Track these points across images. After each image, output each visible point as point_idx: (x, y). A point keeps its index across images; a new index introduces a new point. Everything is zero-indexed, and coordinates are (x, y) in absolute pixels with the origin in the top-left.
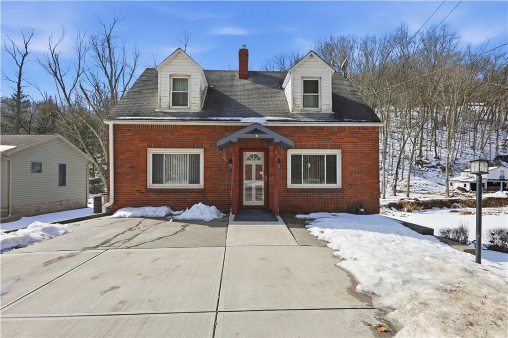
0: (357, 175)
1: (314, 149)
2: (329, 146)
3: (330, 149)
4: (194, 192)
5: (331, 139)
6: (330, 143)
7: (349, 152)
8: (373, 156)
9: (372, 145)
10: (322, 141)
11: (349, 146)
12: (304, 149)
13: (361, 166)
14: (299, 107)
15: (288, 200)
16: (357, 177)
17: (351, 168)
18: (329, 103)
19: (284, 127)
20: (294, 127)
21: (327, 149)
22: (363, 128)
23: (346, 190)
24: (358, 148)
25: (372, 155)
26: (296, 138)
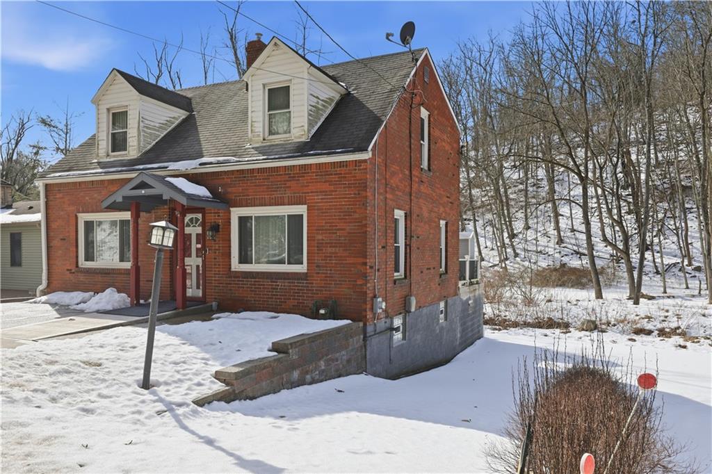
0: (329, 250)
1: (265, 206)
2: (286, 201)
3: (289, 205)
4: (121, 274)
5: (290, 187)
6: (288, 194)
7: (318, 210)
8: (357, 216)
9: (355, 194)
10: (276, 191)
11: (317, 198)
12: (252, 206)
13: (336, 233)
14: (259, 136)
15: (230, 290)
16: (330, 253)
17: (320, 237)
18: (303, 124)
19: (225, 171)
20: (238, 171)
21: (284, 205)
22: (341, 164)
23: (313, 277)
24: (332, 202)
25: (355, 212)
26: (241, 188)
